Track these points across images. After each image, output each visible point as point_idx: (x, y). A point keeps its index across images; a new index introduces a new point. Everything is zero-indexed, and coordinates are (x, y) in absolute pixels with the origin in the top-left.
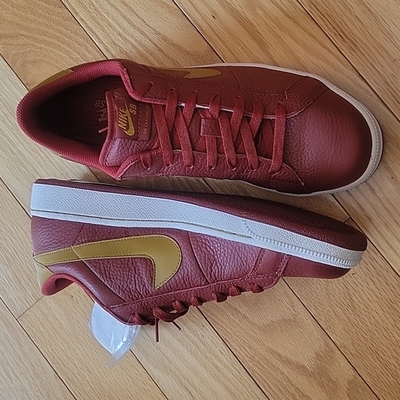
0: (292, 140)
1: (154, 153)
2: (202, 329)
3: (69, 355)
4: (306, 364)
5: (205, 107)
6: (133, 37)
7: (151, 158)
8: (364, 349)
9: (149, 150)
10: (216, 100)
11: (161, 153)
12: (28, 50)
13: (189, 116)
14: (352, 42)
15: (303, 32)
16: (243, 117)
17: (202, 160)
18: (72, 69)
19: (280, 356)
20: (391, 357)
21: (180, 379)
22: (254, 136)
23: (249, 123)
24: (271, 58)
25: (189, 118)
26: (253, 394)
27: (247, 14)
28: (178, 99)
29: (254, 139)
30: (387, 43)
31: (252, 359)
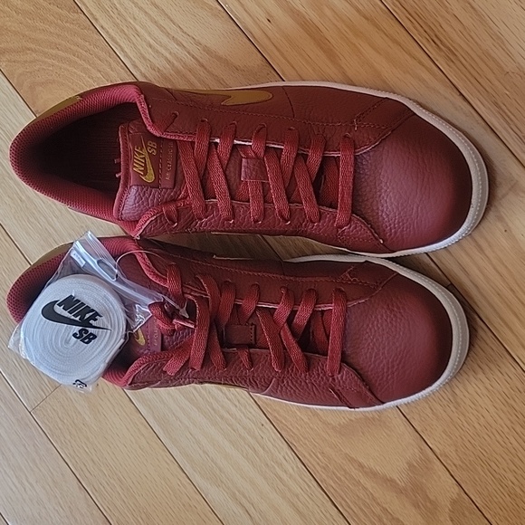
0: (365, 184)
1: (181, 204)
2: (260, 429)
3: (95, 459)
4: (395, 477)
5: (247, 143)
6: (166, 49)
7: (177, 210)
8: (471, 459)
9: (174, 200)
10: (262, 133)
11: (190, 204)
12: (37, 68)
13: (225, 155)
14: (450, 49)
15: (385, 37)
16: (298, 154)
17: (245, 212)
18: (81, 95)
19: (361, 466)
20: (507, 470)
21: (234, 494)
22: (314, 179)
23: (305, 162)
24: (344, 73)
25: (225, 158)
26: (328, 515)
27: (312, 15)
28: (211, 133)
29: (313, 184)
30: (496, 50)
31: (325, 468)
